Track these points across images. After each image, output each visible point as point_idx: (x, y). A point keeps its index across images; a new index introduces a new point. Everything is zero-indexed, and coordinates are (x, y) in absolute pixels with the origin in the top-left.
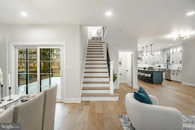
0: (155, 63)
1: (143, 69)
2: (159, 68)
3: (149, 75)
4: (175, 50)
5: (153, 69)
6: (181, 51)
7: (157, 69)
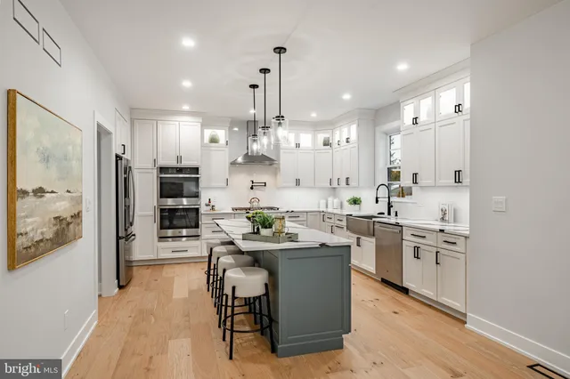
0: (335, 184)
2: (356, 209)
4: (426, 104)
6: (458, 108)
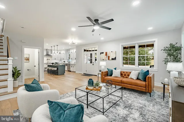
0: (61, 59)
1: (52, 65)
2: (64, 63)
3: (56, 69)
4: (73, 51)
5: (58, 64)
7: (61, 64)
